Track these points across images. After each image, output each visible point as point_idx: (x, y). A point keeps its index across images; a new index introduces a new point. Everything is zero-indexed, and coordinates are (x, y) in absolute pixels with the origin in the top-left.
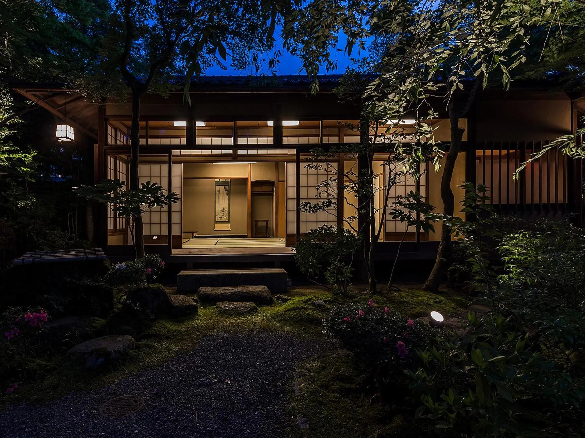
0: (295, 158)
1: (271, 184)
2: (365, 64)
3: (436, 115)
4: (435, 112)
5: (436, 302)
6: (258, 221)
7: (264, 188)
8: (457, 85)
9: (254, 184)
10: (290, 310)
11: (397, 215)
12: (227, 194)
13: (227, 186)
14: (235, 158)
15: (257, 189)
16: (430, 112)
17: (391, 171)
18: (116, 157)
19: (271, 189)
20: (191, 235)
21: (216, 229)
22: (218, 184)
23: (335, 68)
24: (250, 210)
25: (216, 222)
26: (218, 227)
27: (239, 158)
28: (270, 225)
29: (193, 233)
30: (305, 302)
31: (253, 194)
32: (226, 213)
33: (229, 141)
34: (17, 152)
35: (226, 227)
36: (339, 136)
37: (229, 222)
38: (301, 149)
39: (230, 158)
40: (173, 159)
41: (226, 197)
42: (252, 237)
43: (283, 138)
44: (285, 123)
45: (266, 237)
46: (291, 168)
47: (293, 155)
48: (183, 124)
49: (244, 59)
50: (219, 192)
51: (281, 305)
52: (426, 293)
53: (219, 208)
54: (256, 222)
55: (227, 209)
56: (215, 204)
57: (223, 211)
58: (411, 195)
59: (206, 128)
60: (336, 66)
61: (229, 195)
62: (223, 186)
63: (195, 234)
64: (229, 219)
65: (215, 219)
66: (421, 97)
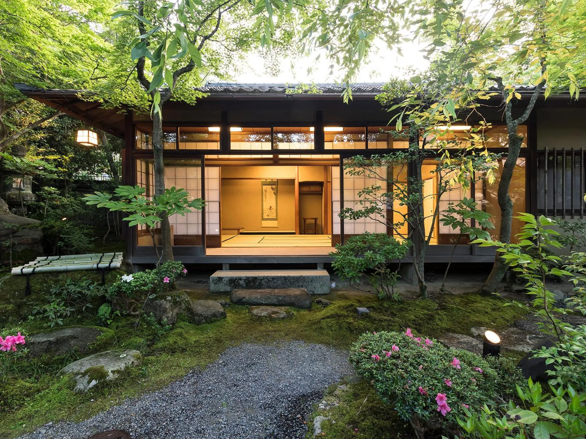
0: (339, 162)
1: (320, 184)
2: (410, 72)
3: (489, 125)
4: (488, 122)
5: (494, 310)
6: (306, 219)
7: (313, 188)
8: (514, 93)
9: (301, 184)
10: (328, 317)
11: (450, 221)
12: (274, 193)
13: (274, 187)
14: (276, 162)
15: (305, 189)
16: (482, 122)
17: (441, 177)
18: (148, 161)
19: (320, 190)
20: (237, 231)
21: (263, 226)
22: (266, 183)
23: (378, 76)
24: (298, 209)
25: (263, 219)
26: (265, 224)
27: (281, 162)
28: (319, 222)
29: (239, 230)
30: (346, 308)
31: (301, 194)
32: (274, 211)
33: (267, 146)
34: (53, 153)
35: (274, 224)
36: (387, 141)
37: (276, 219)
38: (345, 154)
39: (271, 162)
40: (206, 162)
41: (274, 196)
42: (300, 234)
43: (325, 143)
44: (326, 129)
45: (315, 234)
46: (336, 171)
47: (337, 159)
48: (216, 129)
49: (277, 66)
50: (266, 191)
51: (321, 311)
52: (483, 298)
53: (266, 206)
54: (305, 220)
55: (274, 207)
56: (262, 203)
57: (270, 209)
58: (464, 202)
59: (243, 133)
60: (380, 74)
61: (276, 194)
62: (270, 186)
63: (241, 231)
64: (277, 216)
65: (262, 216)
66: (471, 107)
